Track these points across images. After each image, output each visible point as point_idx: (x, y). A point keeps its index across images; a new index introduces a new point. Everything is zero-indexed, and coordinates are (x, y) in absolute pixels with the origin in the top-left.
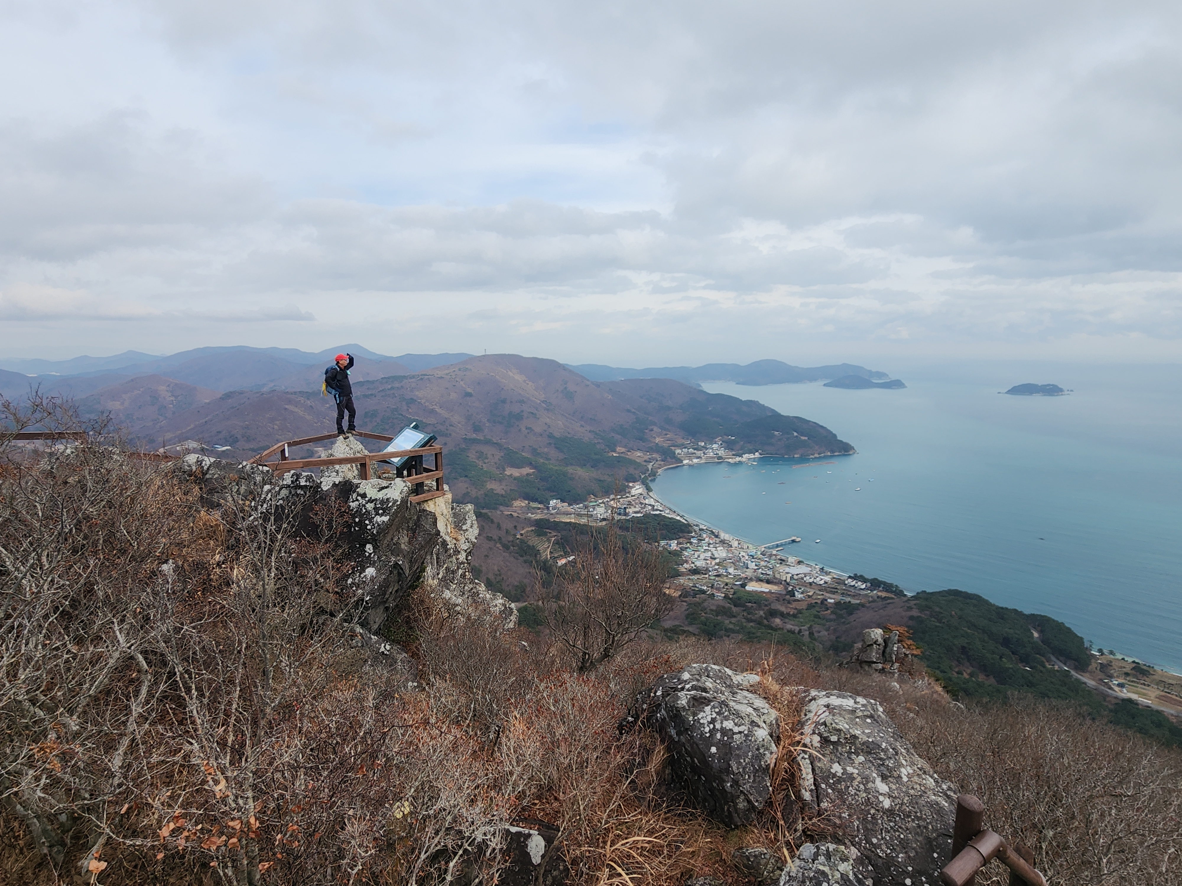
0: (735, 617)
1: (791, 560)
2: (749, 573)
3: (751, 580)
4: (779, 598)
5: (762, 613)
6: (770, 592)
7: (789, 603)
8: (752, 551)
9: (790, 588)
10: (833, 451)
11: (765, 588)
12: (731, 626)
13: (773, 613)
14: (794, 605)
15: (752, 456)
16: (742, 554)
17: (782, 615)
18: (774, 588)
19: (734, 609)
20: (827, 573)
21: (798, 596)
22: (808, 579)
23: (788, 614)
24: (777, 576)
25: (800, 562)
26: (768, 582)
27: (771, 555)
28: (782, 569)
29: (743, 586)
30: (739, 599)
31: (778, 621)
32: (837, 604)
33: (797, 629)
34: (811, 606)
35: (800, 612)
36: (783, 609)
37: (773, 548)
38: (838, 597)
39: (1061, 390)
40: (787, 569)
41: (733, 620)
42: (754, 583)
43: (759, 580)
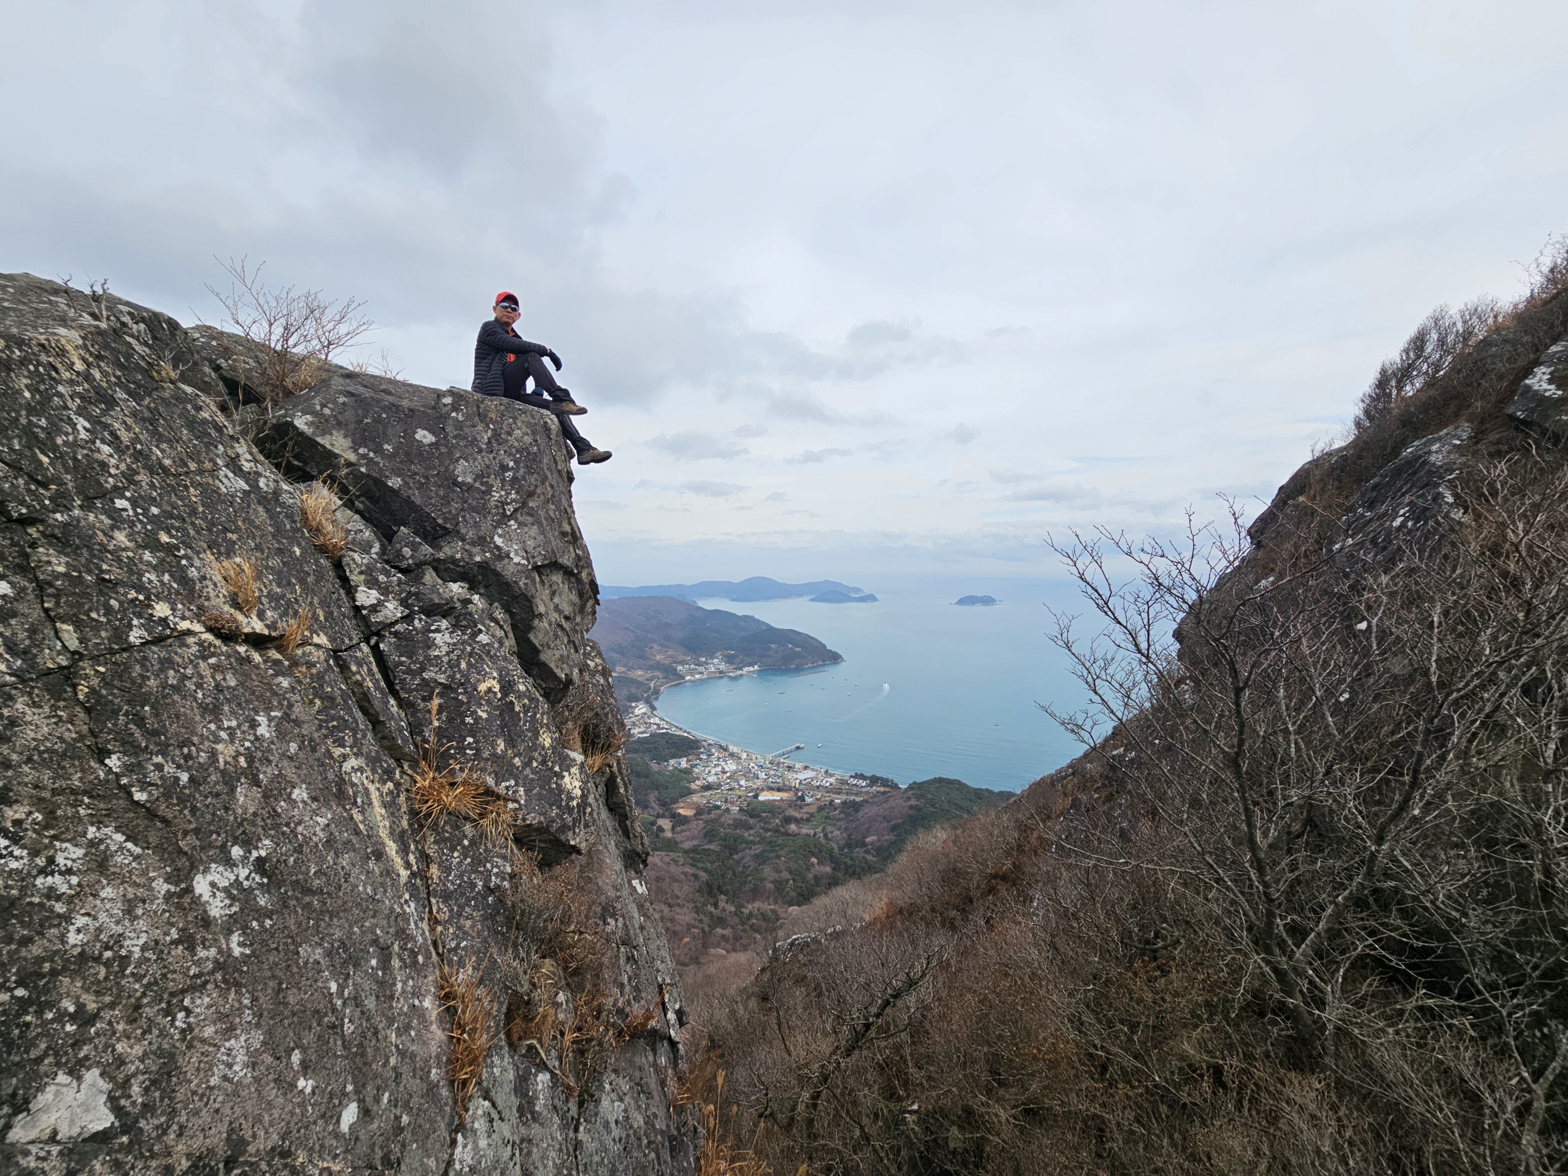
0: (752, 828)
1: (798, 766)
2: (759, 783)
3: (763, 790)
4: (791, 804)
5: (777, 821)
6: (782, 800)
7: (801, 808)
8: (761, 761)
9: (800, 794)
10: (824, 661)
11: (776, 796)
12: (752, 838)
13: (788, 820)
14: (805, 809)
15: (751, 669)
16: (752, 765)
17: (797, 821)
18: (785, 795)
19: (751, 821)
20: (831, 775)
21: (808, 800)
22: (814, 783)
23: (802, 819)
24: (787, 783)
25: (806, 768)
26: (779, 790)
27: (779, 764)
28: (790, 775)
29: (756, 796)
30: (754, 810)
31: (793, 827)
32: (844, 803)
33: (812, 832)
34: (821, 809)
35: (812, 815)
36: (797, 815)
37: (780, 756)
38: (844, 797)
39: (994, 600)
40: (795, 776)
41: (752, 832)
42: (765, 793)
43: (771, 789)
